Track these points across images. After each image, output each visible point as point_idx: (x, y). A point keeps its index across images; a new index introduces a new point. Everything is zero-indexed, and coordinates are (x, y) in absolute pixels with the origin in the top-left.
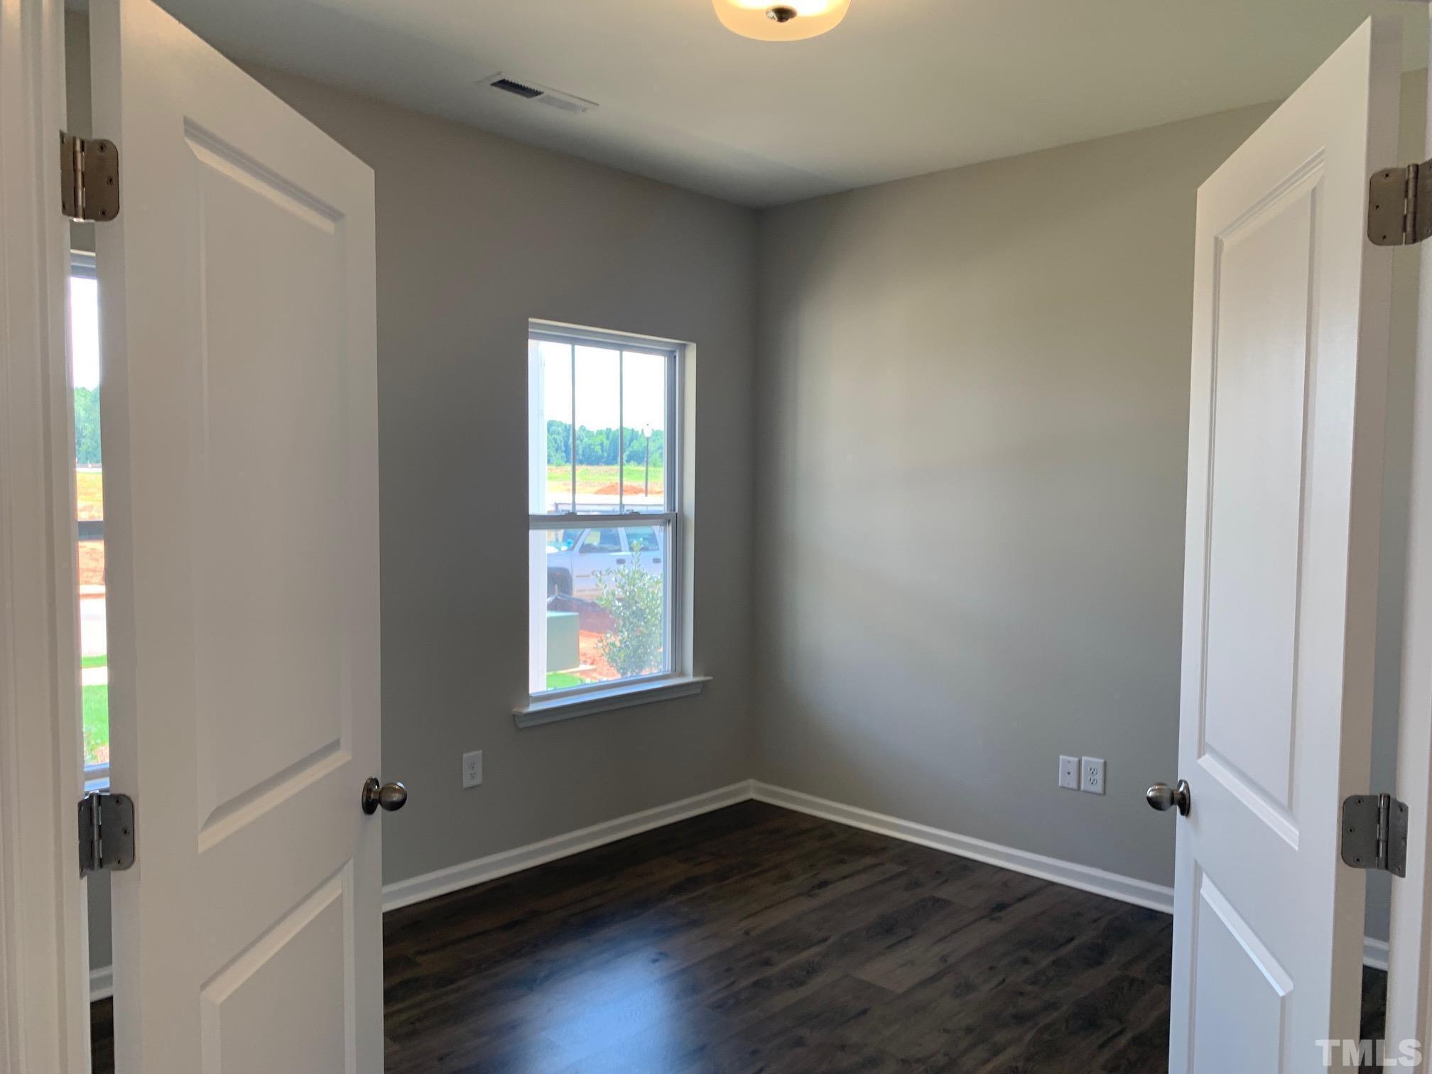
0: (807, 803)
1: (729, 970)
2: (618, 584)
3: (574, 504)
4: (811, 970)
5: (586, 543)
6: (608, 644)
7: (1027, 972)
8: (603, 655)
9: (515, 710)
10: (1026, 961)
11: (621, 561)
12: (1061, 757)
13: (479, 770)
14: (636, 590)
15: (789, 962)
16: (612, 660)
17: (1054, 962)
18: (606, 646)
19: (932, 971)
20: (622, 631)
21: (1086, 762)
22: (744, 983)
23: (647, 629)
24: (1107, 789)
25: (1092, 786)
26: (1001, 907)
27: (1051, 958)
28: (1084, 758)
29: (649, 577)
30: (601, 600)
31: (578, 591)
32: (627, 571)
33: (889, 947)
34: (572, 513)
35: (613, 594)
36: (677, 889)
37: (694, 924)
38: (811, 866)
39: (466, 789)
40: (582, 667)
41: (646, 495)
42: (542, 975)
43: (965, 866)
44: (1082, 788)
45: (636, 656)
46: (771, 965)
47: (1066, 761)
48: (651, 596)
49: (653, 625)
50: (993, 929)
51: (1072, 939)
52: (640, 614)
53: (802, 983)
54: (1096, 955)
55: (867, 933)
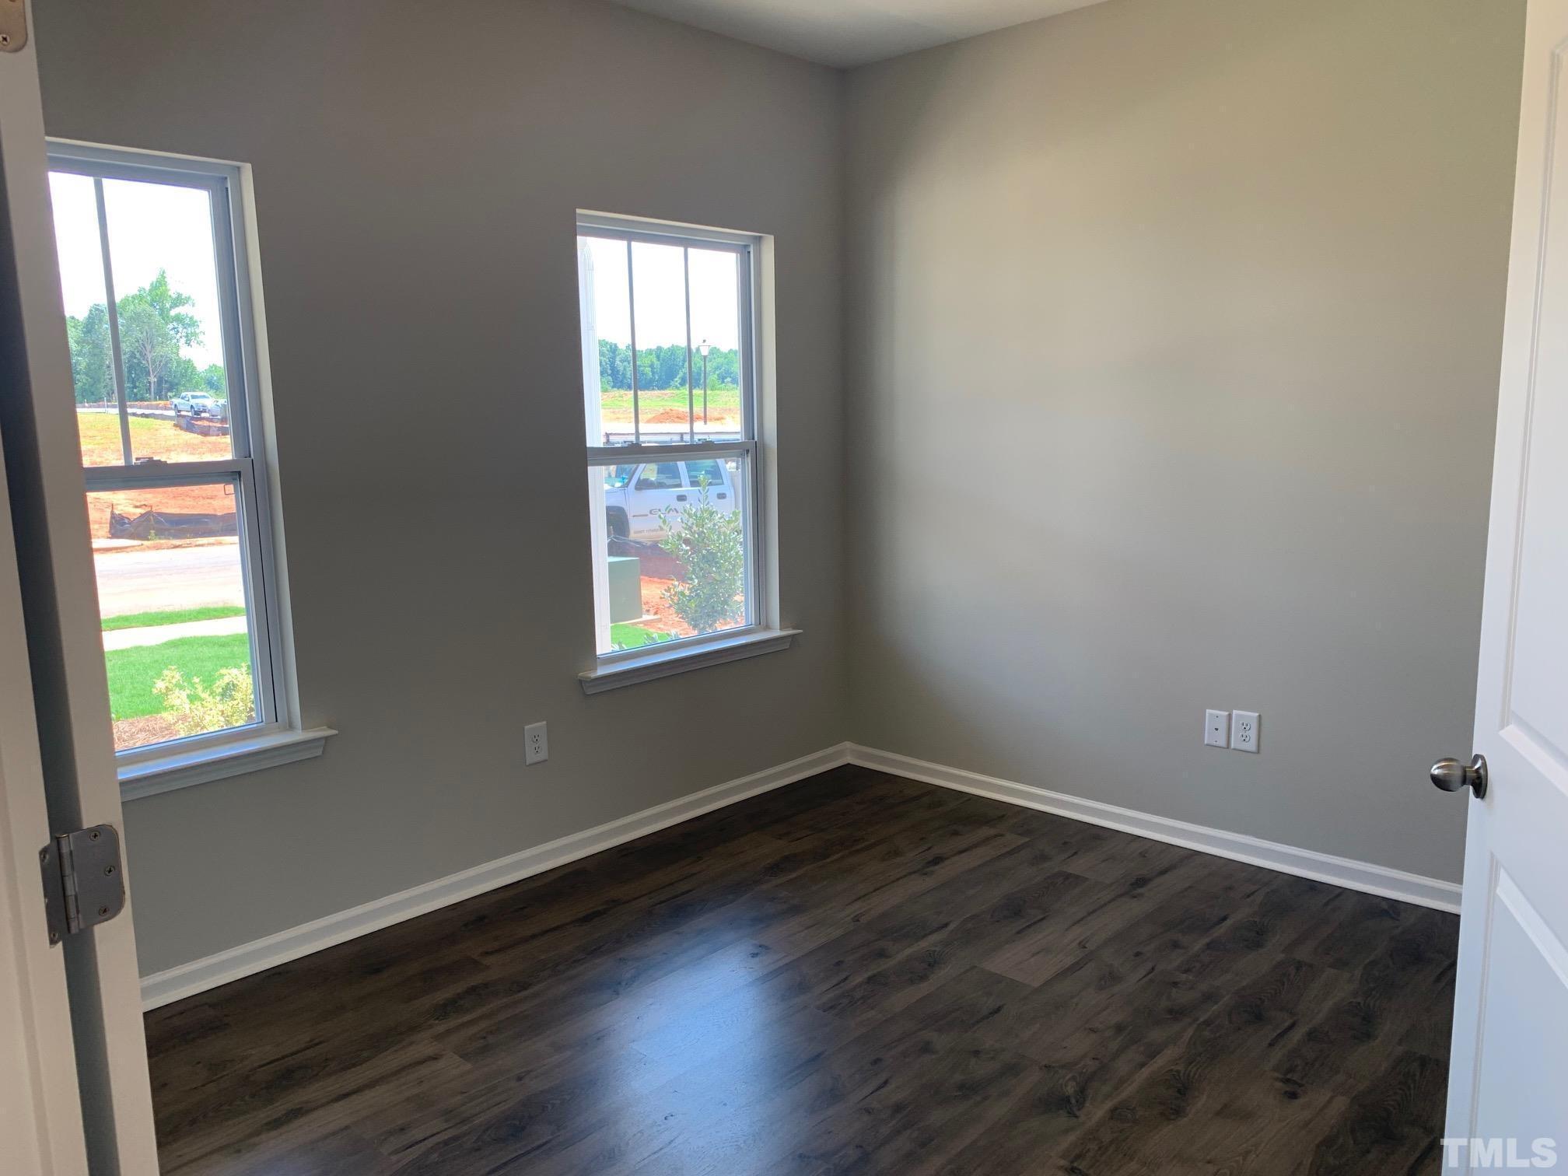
0: (913, 768)
1: (838, 964)
2: (685, 526)
3: (637, 434)
4: (932, 962)
5: (642, 478)
6: (676, 592)
7: (1177, 959)
8: (671, 606)
9: (580, 674)
10: (1176, 945)
11: (681, 498)
12: (1208, 711)
13: (543, 743)
14: (705, 531)
15: (908, 951)
16: (682, 611)
17: (1208, 946)
18: (674, 595)
19: (1069, 961)
20: (692, 579)
21: (1237, 715)
22: (859, 979)
23: (720, 575)
24: (1262, 744)
25: (1244, 743)
26: (1141, 882)
27: (1206, 940)
28: (1235, 712)
29: (719, 516)
30: (667, 543)
31: (635, 533)
32: (694, 510)
33: (1019, 932)
34: (637, 444)
35: (680, 537)
36: (775, 869)
37: (796, 910)
38: (922, 839)
39: (530, 765)
40: (646, 617)
41: (705, 422)
42: (628, 975)
43: (1096, 835)
44: (1232, 746)
45: (708, 607)
46: (887, 957)
47: (1214, 716)
48: (722, 537)
49: (726, 571)
50: (1135, 908)
51: (1225, 919)
52: (710, 559)
53: (923, 978)
54: (1255, 936)
55: (992, 916)
